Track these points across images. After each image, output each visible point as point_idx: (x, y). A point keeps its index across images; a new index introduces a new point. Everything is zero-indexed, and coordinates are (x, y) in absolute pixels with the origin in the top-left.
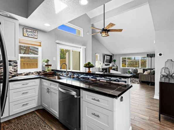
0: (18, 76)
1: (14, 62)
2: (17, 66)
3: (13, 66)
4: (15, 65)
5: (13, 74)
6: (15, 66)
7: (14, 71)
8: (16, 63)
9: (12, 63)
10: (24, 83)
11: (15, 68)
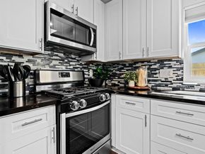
0: (184, 90)
1: (177, 61)
2: (182, 68)
3: (175, 69)
4: (180, 66)
5: (174, 85)
6: (178, 69)
7: (177, 80)
8: (181, 63)
9: (172, 63)
10: (182, 111)
11: (179, 73)
